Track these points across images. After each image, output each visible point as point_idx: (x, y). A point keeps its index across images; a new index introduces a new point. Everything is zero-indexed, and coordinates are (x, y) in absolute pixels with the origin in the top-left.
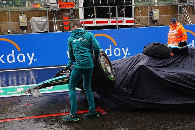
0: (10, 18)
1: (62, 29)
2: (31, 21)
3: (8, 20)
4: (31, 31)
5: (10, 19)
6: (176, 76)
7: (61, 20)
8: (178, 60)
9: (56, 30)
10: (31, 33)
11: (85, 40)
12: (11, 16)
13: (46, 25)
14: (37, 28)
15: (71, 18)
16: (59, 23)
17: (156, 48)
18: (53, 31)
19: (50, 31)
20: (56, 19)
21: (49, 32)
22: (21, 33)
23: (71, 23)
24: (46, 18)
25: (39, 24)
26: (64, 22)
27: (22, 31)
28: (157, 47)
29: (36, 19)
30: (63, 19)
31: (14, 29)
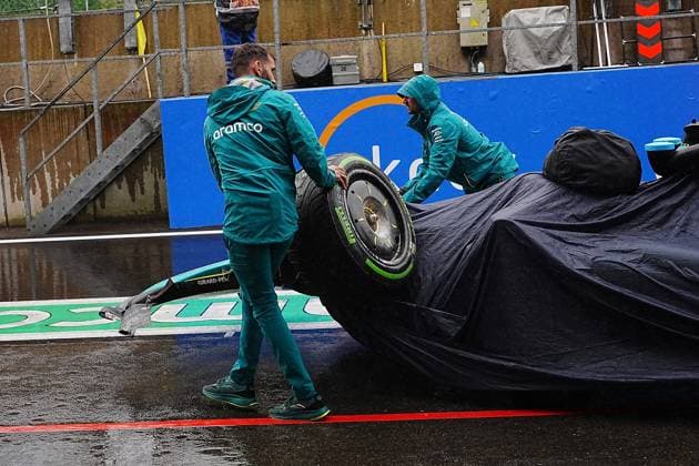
0: (424, 14)
1: (629, 54)
2: (504, 25)
3: (414, 24)
4: (504, 68)
5: (424, 21)
6: (634, 266)
7: (628, 19)
8: (668, 203)
9: (606, 61)
10: (505, 73)
11: (258, 128)
12: (430, 6)
13: (566, 41)
14: (529, 52)
15: (670, 7)
16: (618, 32)
17: (575, 150)
18: (593, 63)
19: (581, 66)
20: (607, 13)
21: (575, 67)
22: (467, 75)
23: (670, 30)
24: (565, 11)
25: (537, 38)
26: (639, 25)
27: (466, 66)
28: (580, 146)
29: (526, 16)
30: (638, 12)
31: (437, 61)
